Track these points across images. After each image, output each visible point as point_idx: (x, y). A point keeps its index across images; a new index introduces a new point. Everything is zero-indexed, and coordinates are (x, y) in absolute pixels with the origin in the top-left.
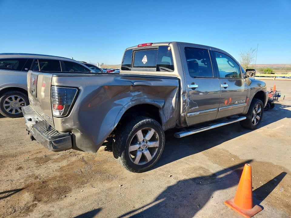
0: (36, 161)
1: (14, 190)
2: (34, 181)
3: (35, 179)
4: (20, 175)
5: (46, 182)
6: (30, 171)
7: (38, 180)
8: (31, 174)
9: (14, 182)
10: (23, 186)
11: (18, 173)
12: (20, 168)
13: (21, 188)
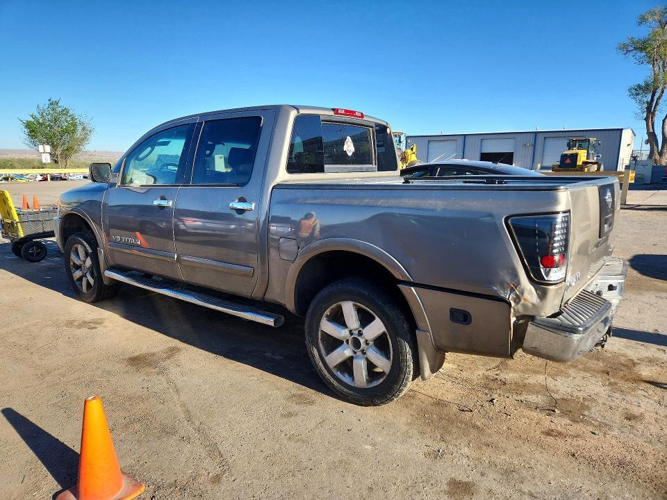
0: (586, 413)
1: (661, 387)
2: (621, 383)
3: (616, 384)
4: (640, 403)
5: (603, 372)
6: (613, 401)
7: (612, 380)
8: (617, 395)
9: (656, 398)
10: (644, 385)
11: (642, 410)
12: (630, 417)
13: (648, 385)
